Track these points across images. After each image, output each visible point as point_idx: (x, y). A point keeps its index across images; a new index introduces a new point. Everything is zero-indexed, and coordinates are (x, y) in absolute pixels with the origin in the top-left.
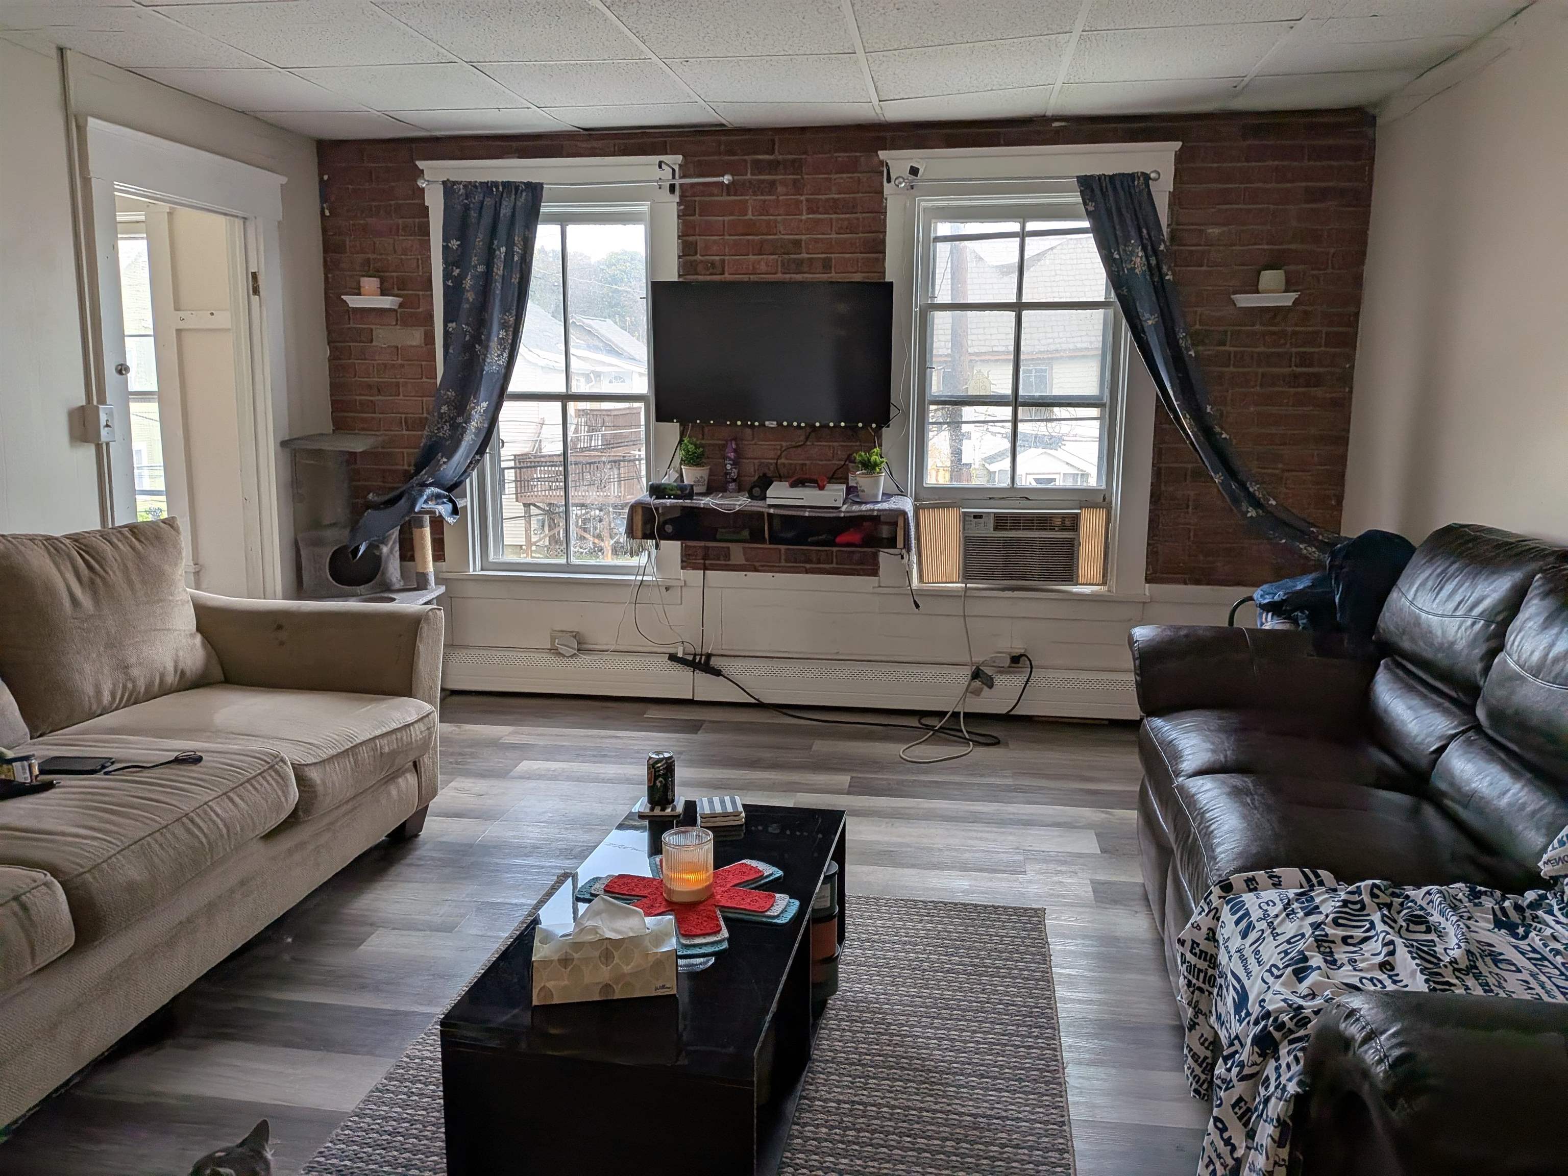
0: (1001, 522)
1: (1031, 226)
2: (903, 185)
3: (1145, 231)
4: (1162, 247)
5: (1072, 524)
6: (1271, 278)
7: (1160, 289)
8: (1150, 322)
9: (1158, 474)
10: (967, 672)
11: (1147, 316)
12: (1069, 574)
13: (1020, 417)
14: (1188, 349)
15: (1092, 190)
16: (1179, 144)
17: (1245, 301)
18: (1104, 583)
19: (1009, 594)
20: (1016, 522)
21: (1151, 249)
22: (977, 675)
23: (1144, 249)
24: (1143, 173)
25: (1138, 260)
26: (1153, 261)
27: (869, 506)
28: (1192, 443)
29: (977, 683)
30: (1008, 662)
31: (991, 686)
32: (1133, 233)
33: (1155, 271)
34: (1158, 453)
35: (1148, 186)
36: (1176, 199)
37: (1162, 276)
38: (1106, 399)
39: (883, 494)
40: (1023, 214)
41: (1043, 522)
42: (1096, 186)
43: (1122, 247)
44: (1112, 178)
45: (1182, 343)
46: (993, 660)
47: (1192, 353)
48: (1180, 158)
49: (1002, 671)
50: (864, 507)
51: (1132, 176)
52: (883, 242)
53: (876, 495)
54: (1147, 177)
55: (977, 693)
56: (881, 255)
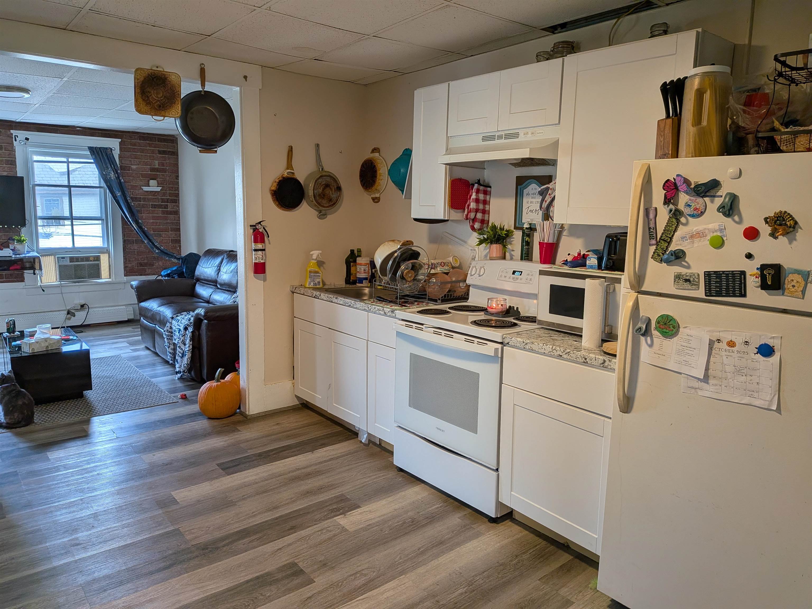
0: (72, 259)
1: (70, 160)
2: (23, 143)
3: (113, 166)
4: (119, 171)
5: (98, 259)
6: (152, 182)
7: (120, 184)
8: (119, 194)
9: (124, 241)
10: (66, 312)
11: (117, 192)
12: (98, 276)
13: (74, 223)
14: (131, 203)
15: (94, 152)
16: (120, 140)
17: (146, 189)
18: (110, 278)
19: (77, 284)
20: (77, 259)
21: (116, 171)
22: (68, 313)
23: (113, 172)
24: (110, 148)
25: (112, 175)
26: (117, 176)
27: (24, 255)
28: (136, 231)
29: (69, 316)
30: (79, 307)
31: (74, 316)
32: (109, 166)
33: (118, 178)
34: (124, 235)
35: (112, 152)
36: (120, 157)
37: (120, 180)
38: (104, 217)
39: (27, 251)
40: (68, 156)
41: (87, 259)
42: (95, 150)
43: (106, 171)
44: (100, 148)
45: (129, 201)
46: (74, 307)
47: (132, 204)
48: (121, 144)
49: (77, 310)
50: (21, 256)
51: (107, 148)
52: (15, 161)
53: (25, 252)
54: (111, 149)
55: (69, 319)
56: (14, 166)
